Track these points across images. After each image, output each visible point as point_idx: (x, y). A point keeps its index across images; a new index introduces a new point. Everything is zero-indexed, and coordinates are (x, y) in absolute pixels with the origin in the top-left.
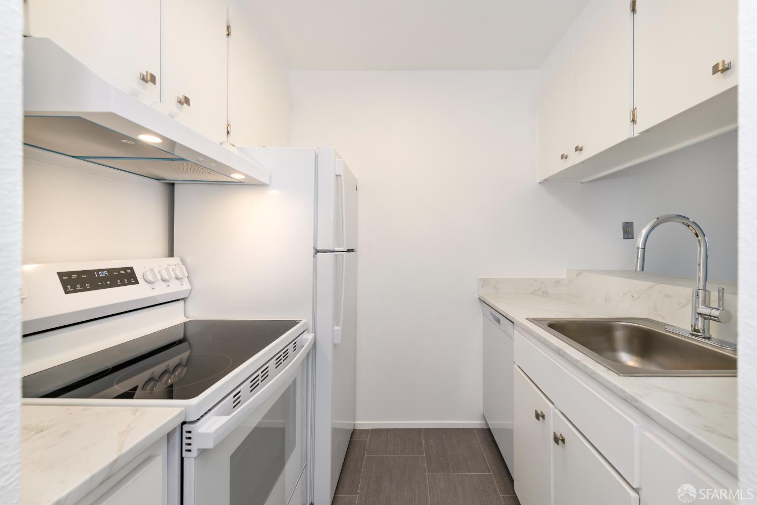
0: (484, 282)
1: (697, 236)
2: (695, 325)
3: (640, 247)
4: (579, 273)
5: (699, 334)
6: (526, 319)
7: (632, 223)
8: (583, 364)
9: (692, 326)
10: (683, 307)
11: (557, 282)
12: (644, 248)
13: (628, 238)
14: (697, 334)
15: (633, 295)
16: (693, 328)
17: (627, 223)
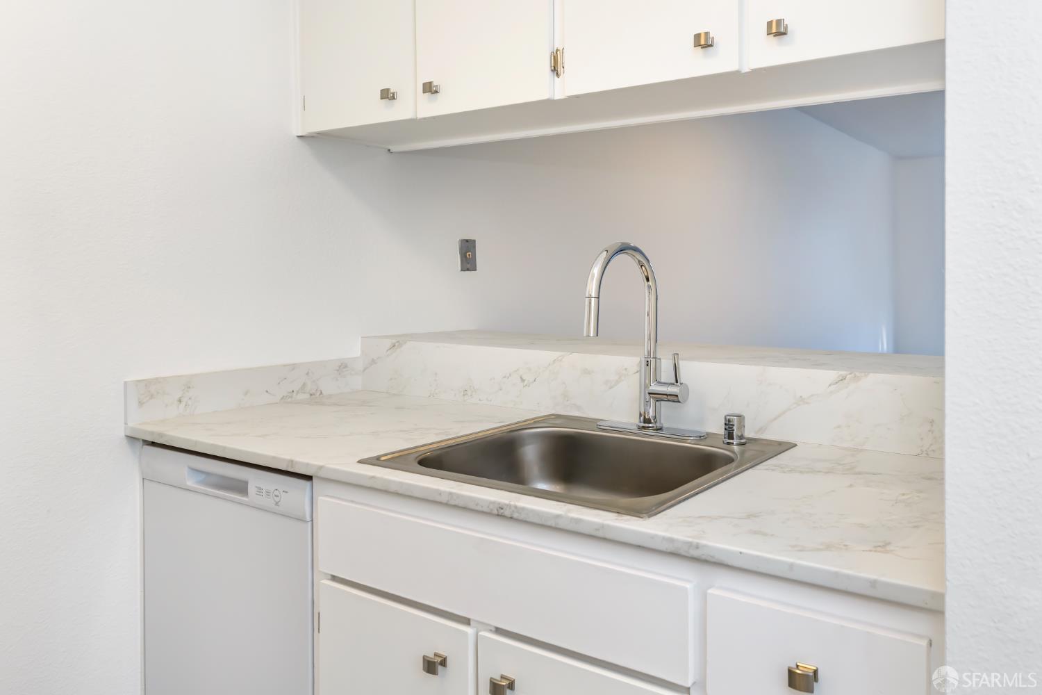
0: (148, 390)
1: (648, 280)
2: (645, 413)
3: (593, 296)
4: (397, 343)
5: (650, 425)
6: (359, 462)
7: (474, 241)
8: (572, 519)
9: (641, 415)
10: (611, 388)
11: (343, 367)
12: (598, 298)
13: (468, 270)
14: (647, 425)
15: (524, 378)
16: (642, 418)
17: (467, 241)
